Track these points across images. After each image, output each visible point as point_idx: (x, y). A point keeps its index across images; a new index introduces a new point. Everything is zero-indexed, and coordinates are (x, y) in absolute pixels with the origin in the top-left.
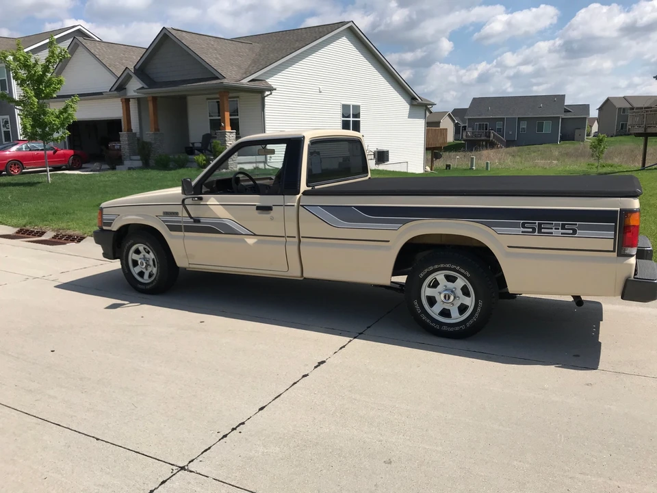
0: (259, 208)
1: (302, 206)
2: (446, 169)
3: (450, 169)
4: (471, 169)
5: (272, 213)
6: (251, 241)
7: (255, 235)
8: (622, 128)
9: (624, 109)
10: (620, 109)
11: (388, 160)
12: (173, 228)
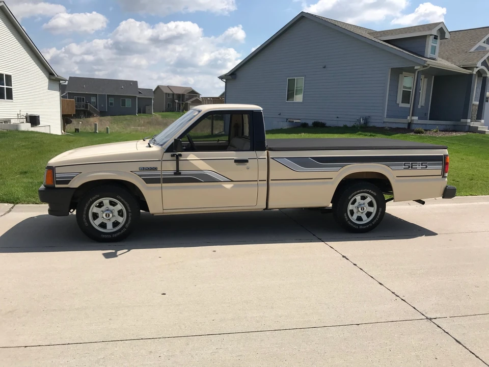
0: (236, 161)
1: (273, 158)
2: (76, 132)
3: (78, 132)
4: (95, 132)
5: (248, 164)
6: (228, 186)
7: (232, 181)
8: (168, 107)
9: (169, 94)
10: (166, 94)
11: (39, 124)
12: (148, 181)
